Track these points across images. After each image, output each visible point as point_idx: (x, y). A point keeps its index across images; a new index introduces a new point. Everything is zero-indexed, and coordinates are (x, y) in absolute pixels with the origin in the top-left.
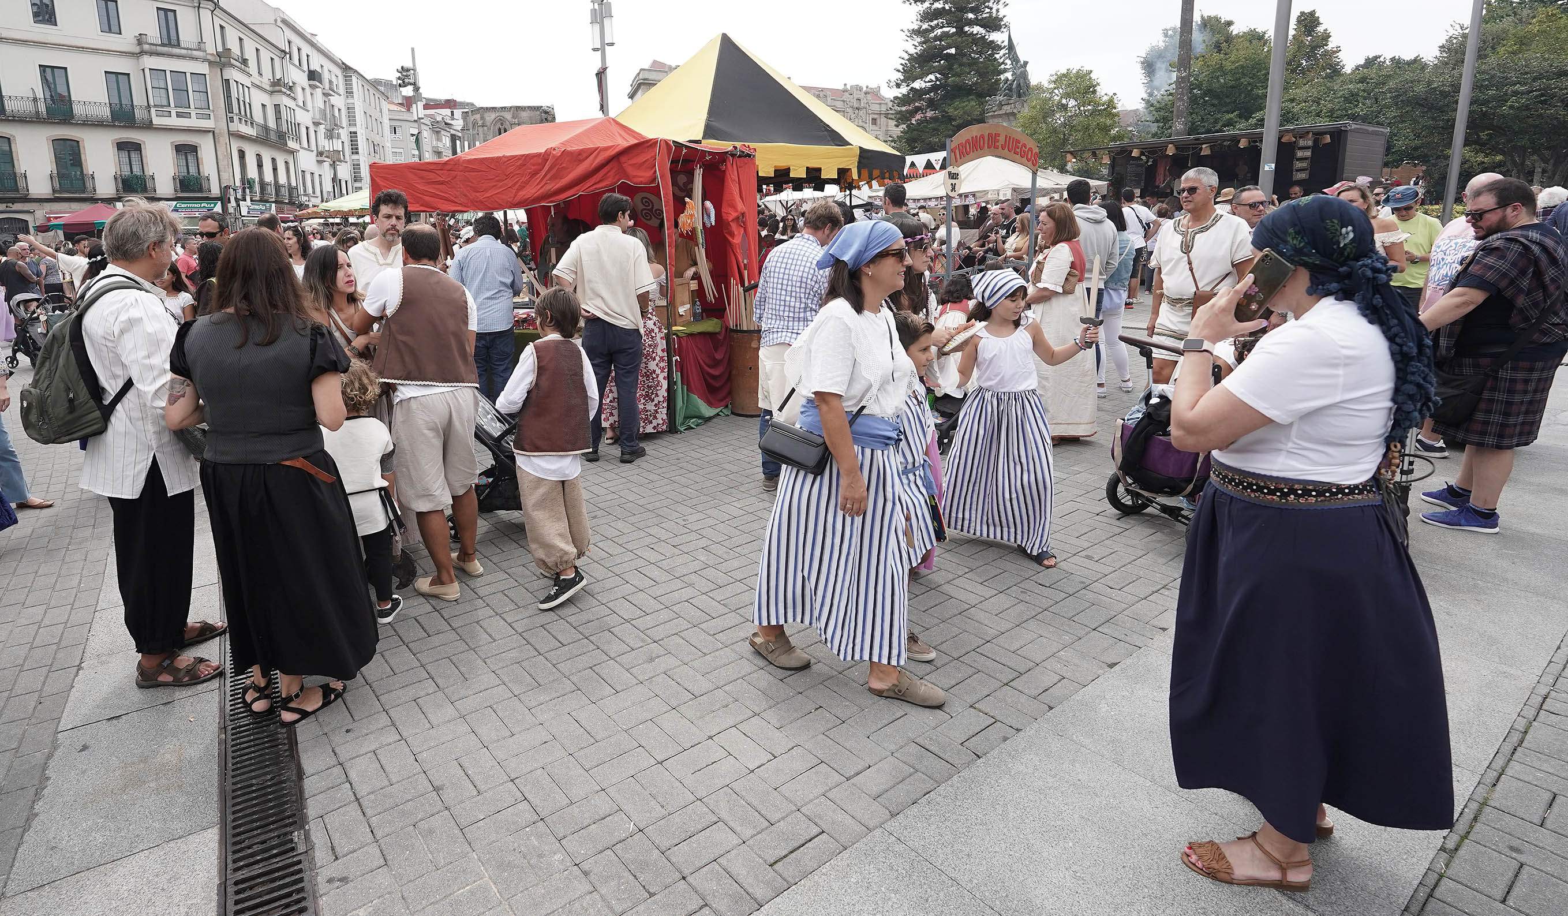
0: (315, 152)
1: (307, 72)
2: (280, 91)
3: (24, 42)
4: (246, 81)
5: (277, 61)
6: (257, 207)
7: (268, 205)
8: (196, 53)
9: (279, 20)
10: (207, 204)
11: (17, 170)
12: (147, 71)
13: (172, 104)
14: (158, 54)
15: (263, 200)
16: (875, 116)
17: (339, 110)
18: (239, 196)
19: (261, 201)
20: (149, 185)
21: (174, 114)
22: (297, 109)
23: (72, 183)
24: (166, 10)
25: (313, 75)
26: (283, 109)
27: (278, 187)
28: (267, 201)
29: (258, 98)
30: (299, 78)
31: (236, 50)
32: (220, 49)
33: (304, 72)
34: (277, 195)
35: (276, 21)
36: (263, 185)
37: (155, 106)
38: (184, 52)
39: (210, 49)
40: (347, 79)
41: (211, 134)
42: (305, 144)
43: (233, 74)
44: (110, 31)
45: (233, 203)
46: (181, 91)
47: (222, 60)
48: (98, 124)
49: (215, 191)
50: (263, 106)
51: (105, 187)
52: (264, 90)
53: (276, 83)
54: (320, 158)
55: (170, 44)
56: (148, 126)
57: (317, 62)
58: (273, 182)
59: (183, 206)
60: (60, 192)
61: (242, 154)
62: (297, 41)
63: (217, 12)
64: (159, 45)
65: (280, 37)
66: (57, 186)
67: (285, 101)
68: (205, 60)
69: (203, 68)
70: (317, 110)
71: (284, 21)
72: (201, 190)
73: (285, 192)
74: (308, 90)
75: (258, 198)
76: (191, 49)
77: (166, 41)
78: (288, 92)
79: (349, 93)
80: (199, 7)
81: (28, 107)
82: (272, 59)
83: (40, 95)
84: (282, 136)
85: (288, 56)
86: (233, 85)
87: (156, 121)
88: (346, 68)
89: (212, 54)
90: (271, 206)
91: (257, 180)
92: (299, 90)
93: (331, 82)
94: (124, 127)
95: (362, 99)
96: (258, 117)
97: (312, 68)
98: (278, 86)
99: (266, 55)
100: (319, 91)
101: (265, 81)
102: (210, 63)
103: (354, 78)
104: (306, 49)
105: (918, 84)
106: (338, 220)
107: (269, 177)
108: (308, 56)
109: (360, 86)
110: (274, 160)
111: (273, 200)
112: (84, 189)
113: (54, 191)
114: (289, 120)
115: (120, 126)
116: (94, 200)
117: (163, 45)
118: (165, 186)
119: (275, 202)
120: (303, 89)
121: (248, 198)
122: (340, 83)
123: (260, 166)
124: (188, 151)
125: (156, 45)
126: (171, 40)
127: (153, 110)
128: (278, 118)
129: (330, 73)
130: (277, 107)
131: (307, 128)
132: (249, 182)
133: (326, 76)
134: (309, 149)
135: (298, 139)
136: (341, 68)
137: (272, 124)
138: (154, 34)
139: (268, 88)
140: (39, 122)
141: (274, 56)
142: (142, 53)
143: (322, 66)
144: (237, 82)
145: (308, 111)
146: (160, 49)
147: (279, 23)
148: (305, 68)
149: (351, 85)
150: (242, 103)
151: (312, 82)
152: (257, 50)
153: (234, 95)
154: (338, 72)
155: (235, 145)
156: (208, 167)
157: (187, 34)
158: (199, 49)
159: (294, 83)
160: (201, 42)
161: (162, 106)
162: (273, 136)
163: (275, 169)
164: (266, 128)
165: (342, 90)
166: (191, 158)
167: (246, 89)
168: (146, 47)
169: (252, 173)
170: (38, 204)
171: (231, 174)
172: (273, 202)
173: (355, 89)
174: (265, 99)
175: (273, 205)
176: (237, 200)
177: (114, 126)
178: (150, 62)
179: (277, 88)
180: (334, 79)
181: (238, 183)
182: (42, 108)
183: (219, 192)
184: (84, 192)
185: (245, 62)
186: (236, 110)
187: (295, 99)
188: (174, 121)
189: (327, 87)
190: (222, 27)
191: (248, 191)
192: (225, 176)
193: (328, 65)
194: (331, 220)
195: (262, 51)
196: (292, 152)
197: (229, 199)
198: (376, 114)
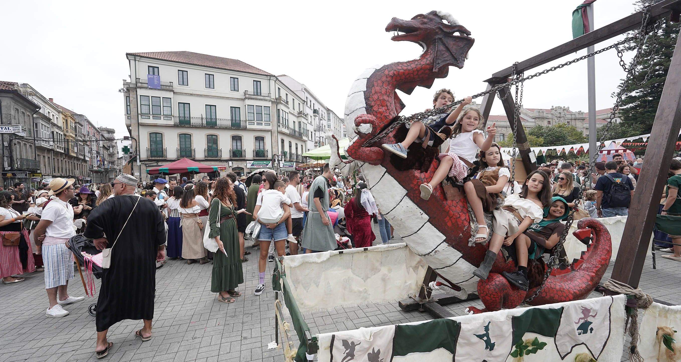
0: (314, 142)
1: (313, 110)
2: (301, 116)
3: (201, 96)
4: (287, 111)
5: (301, 105)
6: (287, 164)
7: (292, 163)
8: (267, 98)
9: (303, 89)
10: (266, 162)
11: (192, 148)
12: (247, 106)
13: (255, 120)
14: (252, 99)
15: (290, 161)
16: (569, 121)
17: (325, 126)
18: (280, 159)
19: (289, 161)
20: (243, 154)
21: (255, 123)
22: (308, 124)
23: (213, 153)
24: (257, 81)
25: (315, 111)
26: (302, 123)
27: (297, 156)
28: (292, 161)
29: (292, 119)
30: (310, 112)
31: (284, 97)
32: (277, 97)
33: (312, 110)
34: (297, 159)
35: (302, 89)
36: (291, 154)
37: (248, 120)
38: (262, 97)
39: (273, 96)
40: (329, 114)
41: (270, 132)
42: (310, 139)
43: (281, 107)
44: (234, 90)
45: (277, 162)
46: (260, 114)
47: (277, 101)
48: (225, 128)
49: (270, 157)
50: (294, 122)
51: (226, 155)
52: (295, 116)
53: (300, 113)
54: (316, 145)
55: (257, 95)
56: (245, 129)
57: (317, 107)
58: (295, 153)
59: (256, 163)
60: (208, 157)
61: (283, 141)
62: (310, 98)
63: (277, 82)
64: (253, 95)
65: (303, 96)
66: (206, 154)
67: (303, 120)
68: (270, 101)
69: (269, 104)
70: (316, 125)
71: (305, 89)
72: (264, 156)
73: (300, 158)
74: (313, 117)
75: (288, 160)
76: (265, 96)
77: (256, 94)
78: (304, 117)
79: (329, 120)
80: (270, 79)
81: (199, 122)
82: (299, 104)
83: (204, 116)
84: (300, 134)
85: (306, 103)
86: (281, 111)
87: (248, 127)
88: (328, 110)
89: (274, 99)
90: (293, 164)
91: (288, 152)
92: (309, 117)
93: (322, 115)
94: (236, 129)
95: (333, 122)
96: (291, 125)
97: (315, 109)
98: (301, 114)
99: (297, 102)
100: (317, 118)
101: (296, 112)
102: (272, 102)
103: (331, 114)
104: (313, 101)
105: (633, 94)
106: (319, 169)
107: (294, 151)
108: (314, 104)
109: (333, 117)
110: (296, 144)
111: (295, 161)
112: (217, 156)
113: (205, 157)
114: (304, 128)
115: (234, 129)
116: (220, 161)
117: (254, 95)
118: (249, 154)
119: (296, 162)
120: (311, 117)
121: (283, 160)
122: (325, 115)
123: (290, 146)
124: (259, 139)
125: (251, 95)
126: (257, 93)
127: (247, 122)
128: (300, 127)
129: (322, 111)
130: (300, 122)
131: (311, 132)
132: (284, 153)
133: (320, 112)
134: (312, 141)
135: (307, 136)
136: (326, 110)
137: (297, 129)
138: (251, 90)
139: (297, 115)
140: (203, 128)
141: (300, 103)
142: (246, 98)
143: (319, 109)
144: (283, 110)
145: (312, 125)
146: (253, 97)
147: (303, 90)
148: (312, 108)
149: (330, 116)
150: (284, 120)
151: (315, 114)
152: (293, 99)
153: (281, 115)
154: (325, 111)
155: (280, 137)
156: (268, 147)
157: (264, 90)
158: (268, 97)
159: (307, 114)
160: (270, 93)
161: (251, 120)
162: (297, 134)
163: (297, 148)
164: (295, 131)
165: (326, 118)
166: (261, 142)
167: (287, 114)
168: (247, 96)
169: (287, 149)
170: (198, 162)
171: (277, 149)
172: (294, 162)
173: (331, 118)
174: (295, 119)
175: (295, 163)
176: (278, 160)
177: (232, 129)
178: (248, 102)
179: (300, 115)
180: (323, 114)
181: (280, 153)
182: (204, 122)
183: (271, 157)
184: (217, 157)
185: (287, 102)
186: (281, 122)
187: (307, 120)
188: (256, 127)
189: (321, 116)
190: (279, 89)
191: (283, 156)
192: (274, 150)
193: (321, 108)
194: (316, 169)
195: (295, 100)
196: (305, 141)
197: (275, 160)
198: (338, 128)
